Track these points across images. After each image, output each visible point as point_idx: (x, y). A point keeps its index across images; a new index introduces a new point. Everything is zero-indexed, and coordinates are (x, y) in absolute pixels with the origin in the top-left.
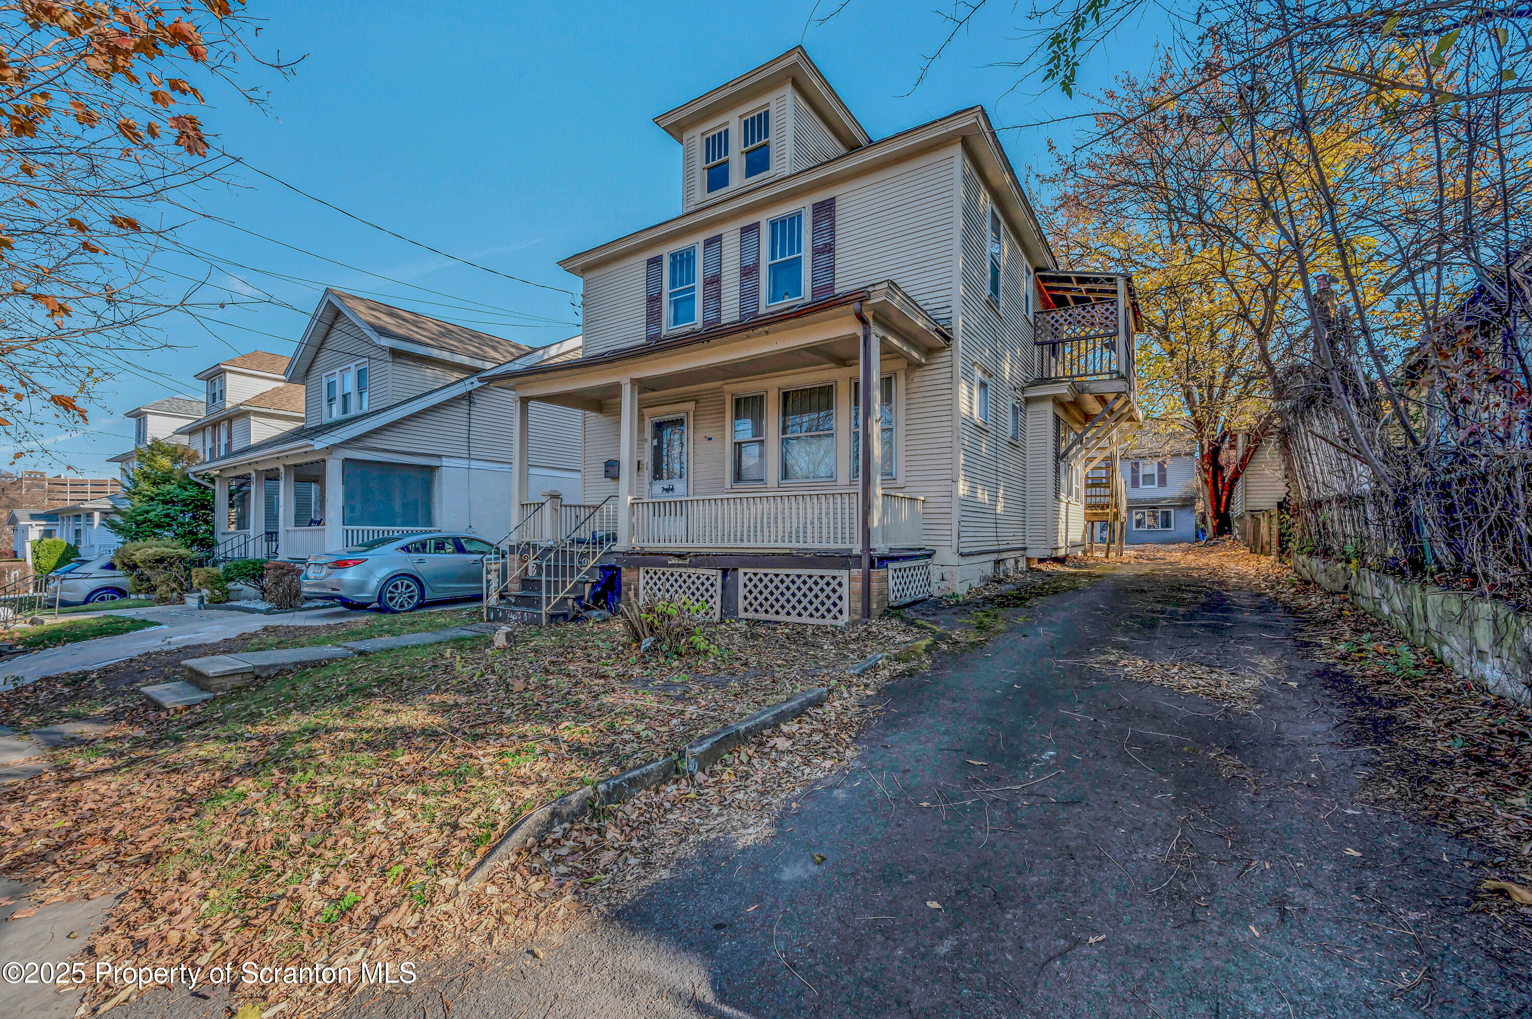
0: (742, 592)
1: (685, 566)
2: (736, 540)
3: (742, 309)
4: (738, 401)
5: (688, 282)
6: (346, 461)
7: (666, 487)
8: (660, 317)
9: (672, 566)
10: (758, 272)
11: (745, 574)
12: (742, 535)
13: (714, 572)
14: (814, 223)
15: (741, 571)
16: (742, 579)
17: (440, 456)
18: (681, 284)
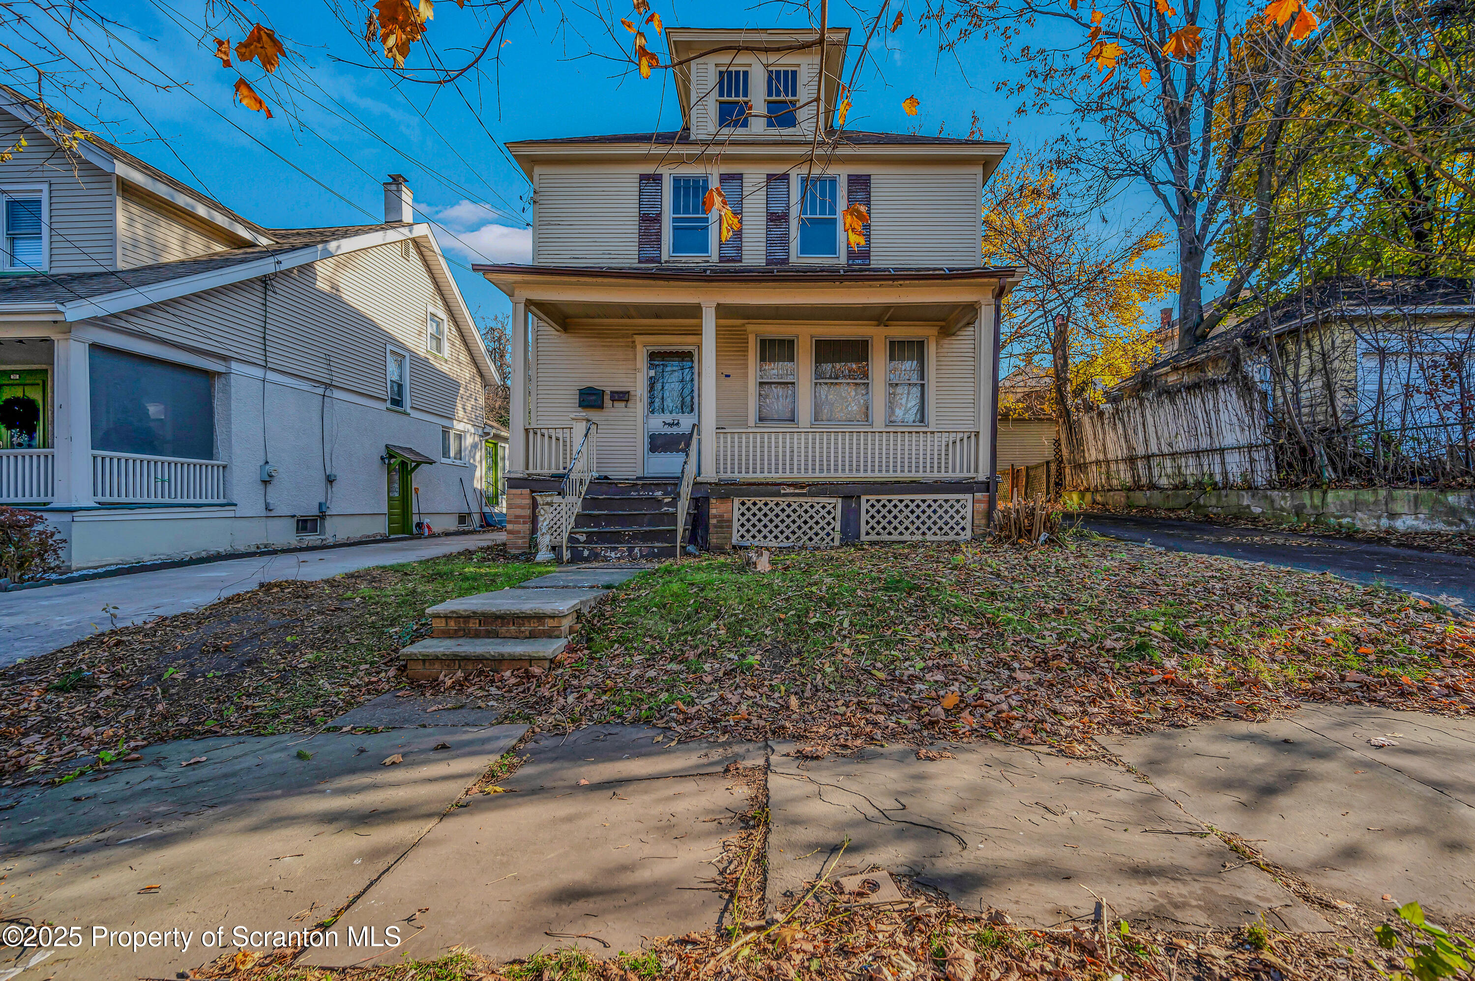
0: (864, 517)
1: (804, 495)
2: (851, 470)
3: (768, 254)
4: (763, 342)
5: (704, 212)
6: (95, 347)
7: (670, 421)
8: (659, 240)
9: (785, 495)
10: (787, 221)
11: (868, 501)
12: (858, 466)
13: (833, 500)
14: (850, 192)
15: (864, 498)
16: (864, 506)
17: (225, 358)
18: (686, 211)
